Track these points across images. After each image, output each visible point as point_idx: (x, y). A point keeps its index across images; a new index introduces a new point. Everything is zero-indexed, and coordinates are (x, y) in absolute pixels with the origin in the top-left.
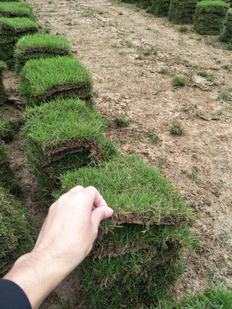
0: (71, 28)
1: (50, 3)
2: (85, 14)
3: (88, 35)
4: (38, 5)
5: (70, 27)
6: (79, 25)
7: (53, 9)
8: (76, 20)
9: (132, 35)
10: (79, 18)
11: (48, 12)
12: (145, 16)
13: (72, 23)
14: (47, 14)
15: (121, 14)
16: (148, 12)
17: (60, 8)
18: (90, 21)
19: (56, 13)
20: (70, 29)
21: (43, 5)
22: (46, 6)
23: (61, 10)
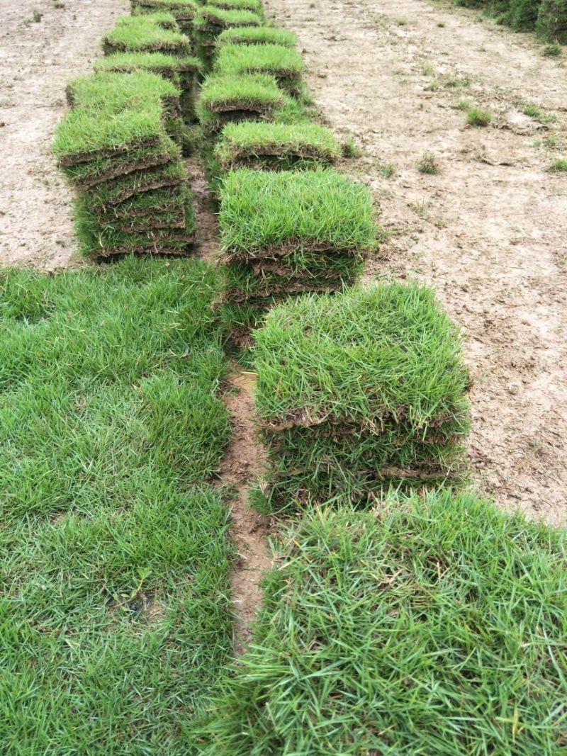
0: (332, 45)
1: (312, 6)
2: (369, 25)
3: (359, 55)
4: (288, 10)
5: (333, 42)
6: (350, 40)
7: (312, 17)
8: (349, 33)
9: (442, 59)
10: (356, 29)
11: (302, 21)
12: (490, 30)
13: (338, 37)
14: (298, 23)
15: (441, 26)
16: (500, 23)
17: (329, 14)
18: (374, 35)
19: (315, 23)
20: (329, 46)
21: (298, 11)
22: (303, 11)
23: (328, 18)
